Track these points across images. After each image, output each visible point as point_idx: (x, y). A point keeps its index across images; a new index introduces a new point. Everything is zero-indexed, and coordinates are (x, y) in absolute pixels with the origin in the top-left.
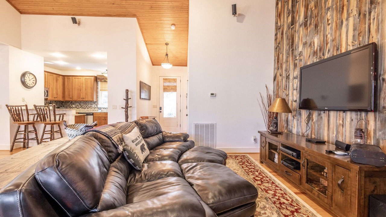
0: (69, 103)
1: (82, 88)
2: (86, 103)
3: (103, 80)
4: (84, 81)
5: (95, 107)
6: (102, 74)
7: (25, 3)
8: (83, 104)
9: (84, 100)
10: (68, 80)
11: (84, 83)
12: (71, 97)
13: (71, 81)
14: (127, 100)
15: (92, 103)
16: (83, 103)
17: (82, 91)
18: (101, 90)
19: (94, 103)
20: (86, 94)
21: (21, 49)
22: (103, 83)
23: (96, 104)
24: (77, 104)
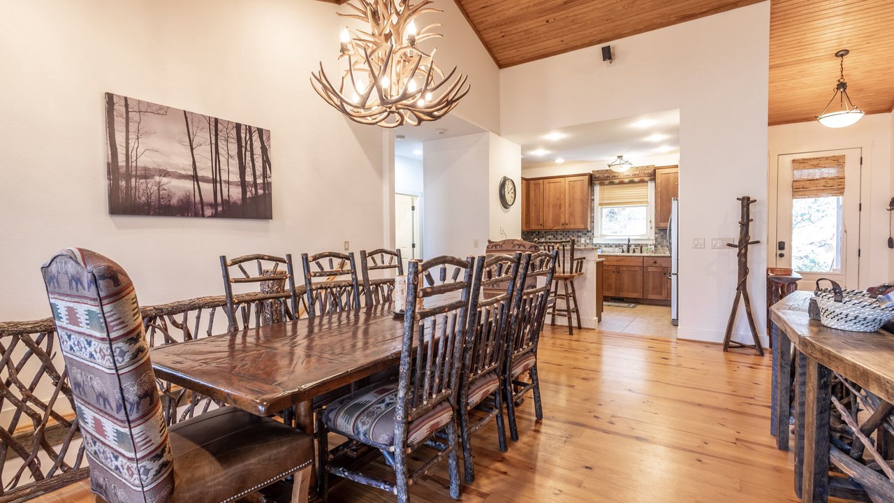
0: (534, 235)
1: (563, 203)
2: (568, 234)
3: (607, 182)
4: (567, 187)
5: (588, 244)
6: (607, 168)
7: (514, 45)
8: (561, 237)
9: (567, 227)
10: (535, 187)
11: (567, 191)
12: (541, 222)
13: (541, 190)
14: (745, 223)
15: (580, 234)
16: (561, 234)
17: (563, 208)
18: (600, 204)
19: (585, 234)
20: (572, 215)
21: (499, 135)
22: (606, 187)
23: (588, 237)
24: (550, 237)
